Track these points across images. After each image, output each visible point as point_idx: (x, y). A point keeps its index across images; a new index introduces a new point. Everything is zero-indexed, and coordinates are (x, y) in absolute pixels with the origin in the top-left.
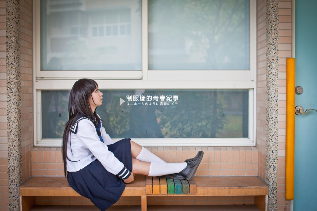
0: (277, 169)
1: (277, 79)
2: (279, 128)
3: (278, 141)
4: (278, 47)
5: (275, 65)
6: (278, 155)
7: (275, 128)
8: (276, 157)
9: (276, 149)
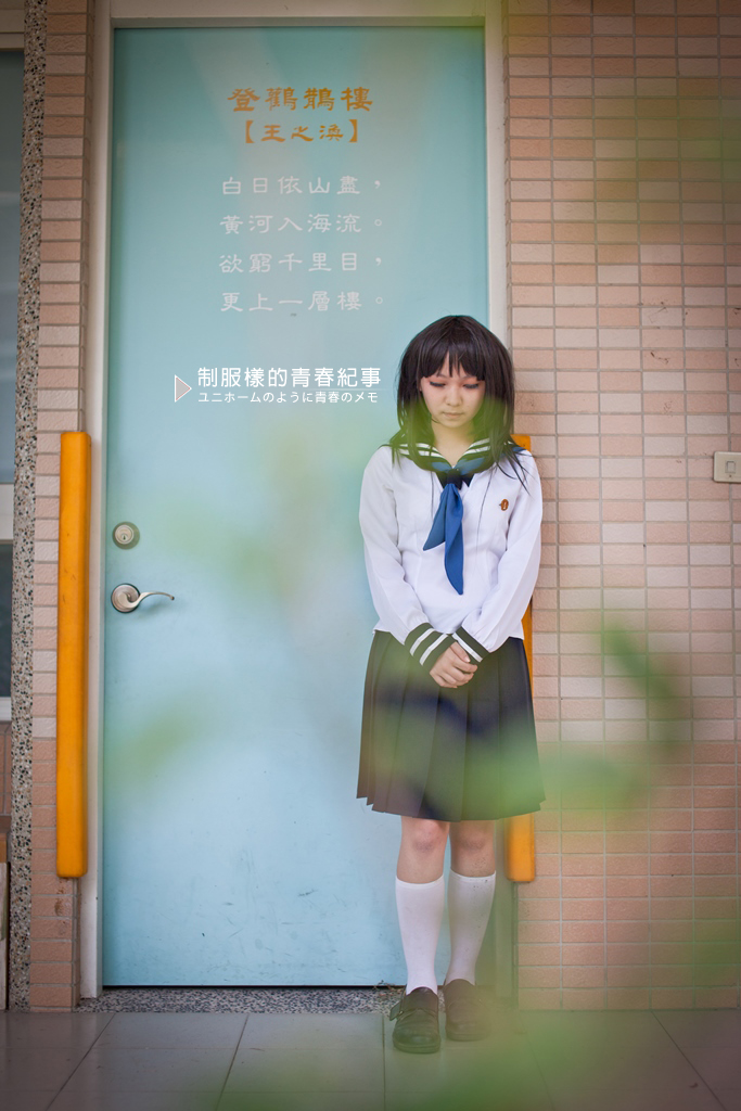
0: (31, 778)
1: (31, 496)
2: (37, 650)
3: (34, 691)
4: (36, 399)
5: (26, 454)
6: (34, 735)
7: (25, 649)
8: (28, 741)
9: (28, 716)
